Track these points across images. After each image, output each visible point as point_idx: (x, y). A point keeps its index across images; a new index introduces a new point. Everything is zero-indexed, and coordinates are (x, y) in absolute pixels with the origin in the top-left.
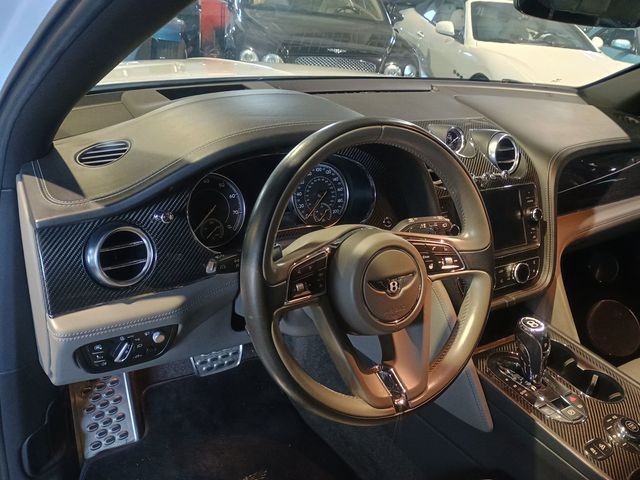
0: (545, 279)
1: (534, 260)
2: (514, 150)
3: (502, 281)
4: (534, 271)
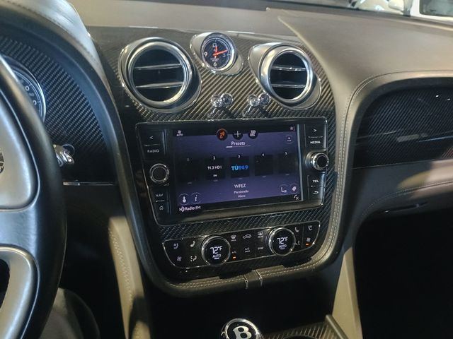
1: (310, 224)
2: (306, 72)
3: (247, 250)
4: (309, 240)
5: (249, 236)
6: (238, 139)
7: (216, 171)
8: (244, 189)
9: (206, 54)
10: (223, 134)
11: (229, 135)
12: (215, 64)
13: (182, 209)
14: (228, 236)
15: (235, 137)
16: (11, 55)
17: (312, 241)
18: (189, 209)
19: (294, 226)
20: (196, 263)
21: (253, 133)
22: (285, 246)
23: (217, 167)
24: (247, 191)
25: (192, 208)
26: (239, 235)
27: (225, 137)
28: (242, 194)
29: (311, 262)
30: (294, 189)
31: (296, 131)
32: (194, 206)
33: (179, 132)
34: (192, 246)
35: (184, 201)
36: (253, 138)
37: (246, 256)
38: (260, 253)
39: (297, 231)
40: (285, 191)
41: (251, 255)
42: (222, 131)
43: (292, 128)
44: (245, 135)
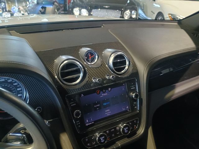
0: (141, 131)
1: (135, 120)
2: (125, 60)
3: (113, 135)
4: (135, 126)
5: (113, 130)
6: (104, 93)
7: (98, 107)
8: (109, 112)
9: (86, 58)
10: (99, 92)
11: (101, 92)
12: (90, 61)
13: (87, 125)
14: (105, 132)
15: (103, 92)
16: (14, 77)
17: (136, 126)
18: (89, 124)
19: (129, 122)
20: (95, 144)
21: (110, 89)
22: (127, 131)
23: (98, 105)
24: (110, 112)
25: (90, 123)
26: (110, 130)
27: (99, 93)
28: (108, 114)
29: (137, 135)
30: (127, 107)
31: (125, 85)
32: (91, 122)
33: (82, 95)
34: (93, 138)
35: (87, 121)
36: (110, 91)
37: (113, 137)
38: (118, 135)
39: (131, 124)
40: (124, 109)
41: (115, 137)
42: (98, 91)
43: (124, 84)
44: (107, 91)
